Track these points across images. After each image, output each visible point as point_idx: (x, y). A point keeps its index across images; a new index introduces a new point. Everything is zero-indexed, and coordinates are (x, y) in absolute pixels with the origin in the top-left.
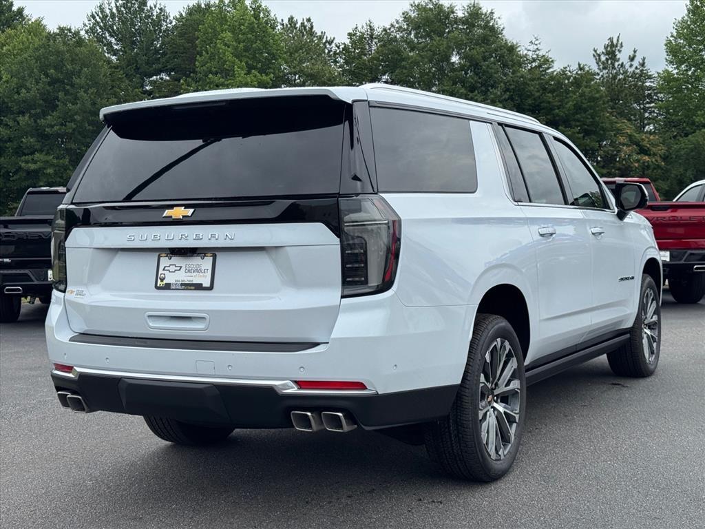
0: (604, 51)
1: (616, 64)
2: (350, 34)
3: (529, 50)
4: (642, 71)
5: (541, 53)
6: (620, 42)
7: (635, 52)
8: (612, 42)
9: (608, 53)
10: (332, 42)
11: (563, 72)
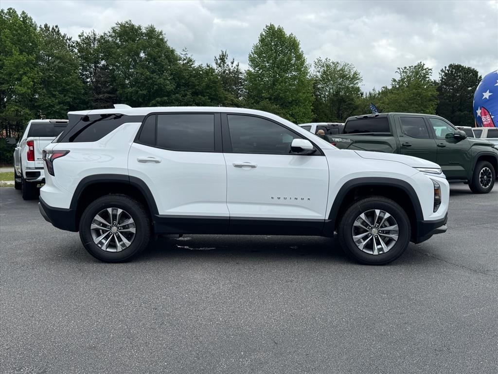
0: (219, 58)
1: (225, 65)
2: (80, 36)
3: (182, 54)
4: (237, 69)
5: (188, 56)
6: (227, 54)
7: (234, 59)
8: (223, 53)
11: (200, 67)
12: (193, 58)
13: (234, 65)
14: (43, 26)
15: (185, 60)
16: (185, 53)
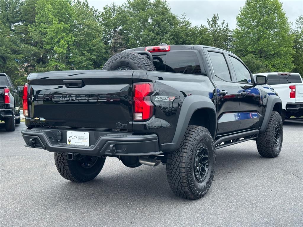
0: (212, 20)
1: (217, 25)
2: (104, 8)
3: (181, 18)
4: (227, 28)
5: (186, 20)
6: (218, 16)
7: (224, 20)
8: (215, 16)
9: (213, 21)
10: (97, 11)
11: (195, 28)
12: (190, 21)
13: (224, 25)
15: (183, 23)
16: (184, 17)
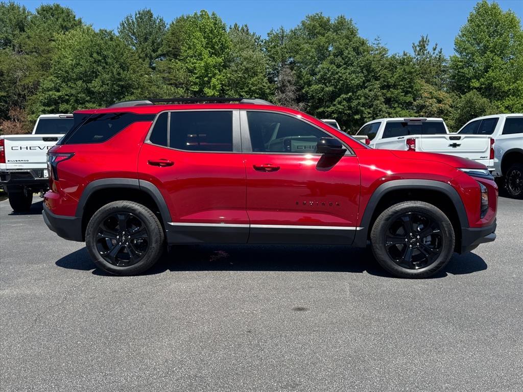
0: (419, 44)
1: (425, 52)
2: (268, 34)
3: (374, 44)
4: (440, 56)
5: (381, 46)
6: (428, 39)
8: (423, 39)
9: (421, 46)
10: (259, 38)
11: (394, 56)
12: (387, 47)
13: (436, 52)
14: (233, 27)
15: (377, 50)
16: (378, 42)
